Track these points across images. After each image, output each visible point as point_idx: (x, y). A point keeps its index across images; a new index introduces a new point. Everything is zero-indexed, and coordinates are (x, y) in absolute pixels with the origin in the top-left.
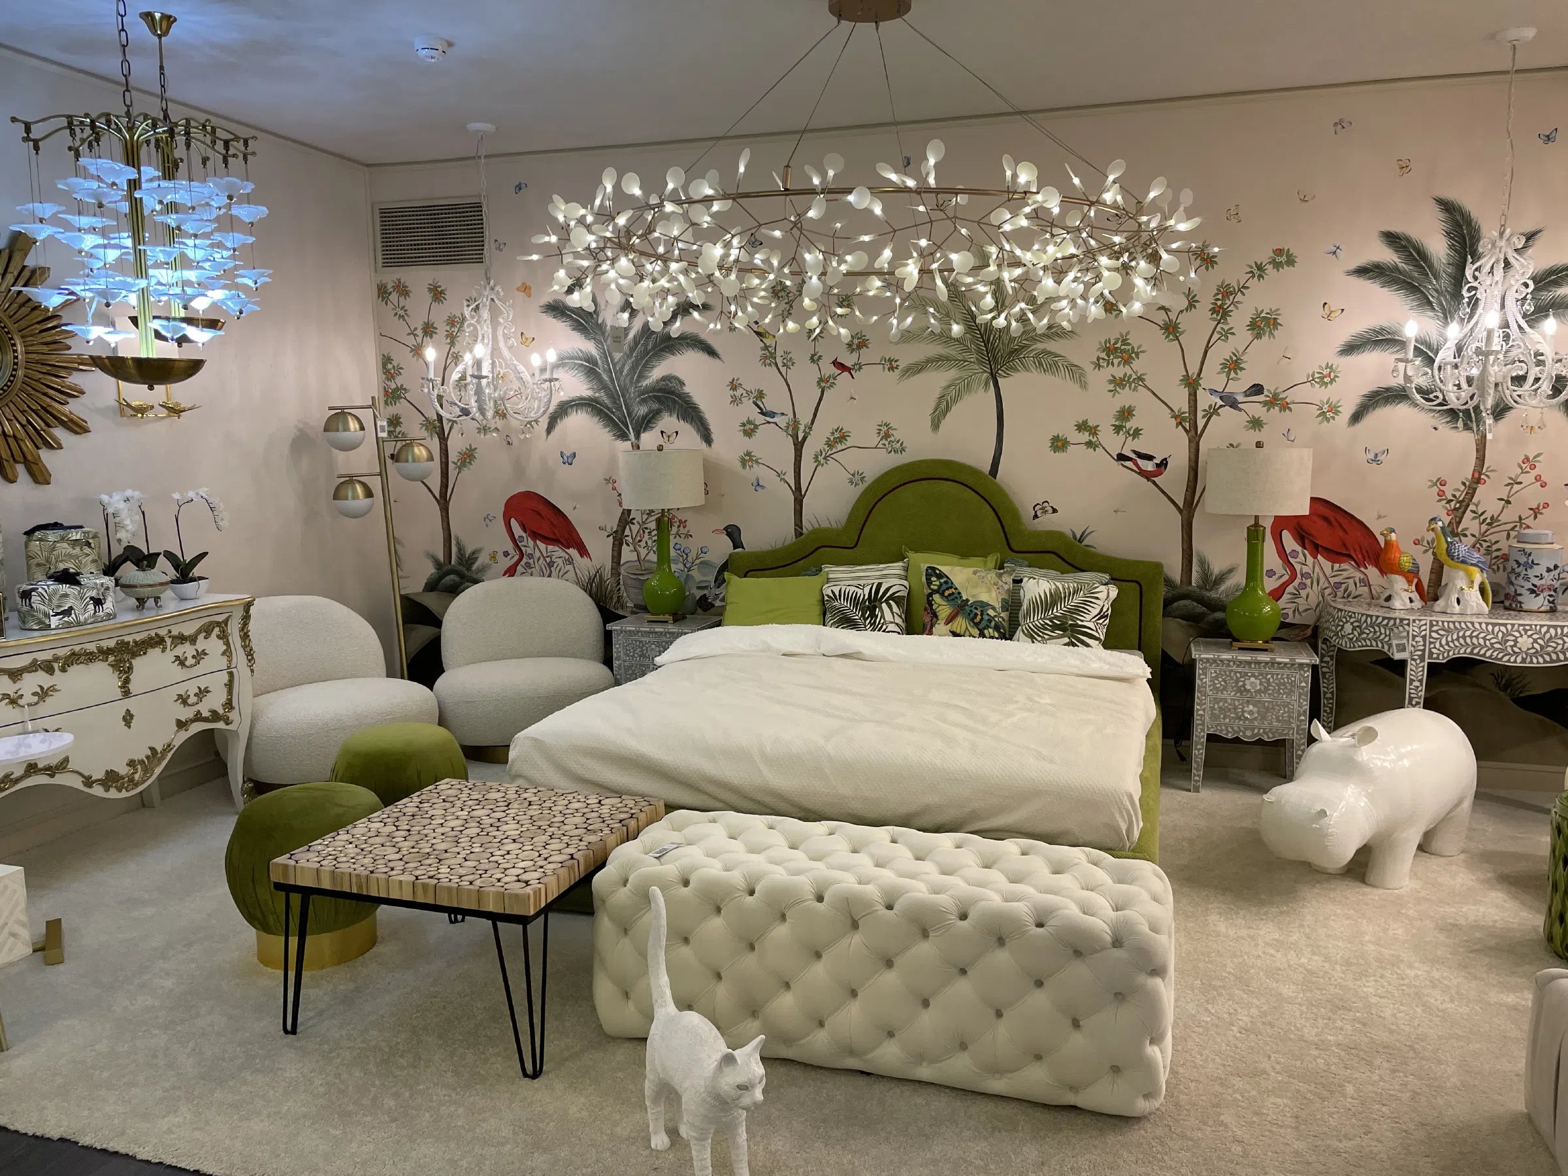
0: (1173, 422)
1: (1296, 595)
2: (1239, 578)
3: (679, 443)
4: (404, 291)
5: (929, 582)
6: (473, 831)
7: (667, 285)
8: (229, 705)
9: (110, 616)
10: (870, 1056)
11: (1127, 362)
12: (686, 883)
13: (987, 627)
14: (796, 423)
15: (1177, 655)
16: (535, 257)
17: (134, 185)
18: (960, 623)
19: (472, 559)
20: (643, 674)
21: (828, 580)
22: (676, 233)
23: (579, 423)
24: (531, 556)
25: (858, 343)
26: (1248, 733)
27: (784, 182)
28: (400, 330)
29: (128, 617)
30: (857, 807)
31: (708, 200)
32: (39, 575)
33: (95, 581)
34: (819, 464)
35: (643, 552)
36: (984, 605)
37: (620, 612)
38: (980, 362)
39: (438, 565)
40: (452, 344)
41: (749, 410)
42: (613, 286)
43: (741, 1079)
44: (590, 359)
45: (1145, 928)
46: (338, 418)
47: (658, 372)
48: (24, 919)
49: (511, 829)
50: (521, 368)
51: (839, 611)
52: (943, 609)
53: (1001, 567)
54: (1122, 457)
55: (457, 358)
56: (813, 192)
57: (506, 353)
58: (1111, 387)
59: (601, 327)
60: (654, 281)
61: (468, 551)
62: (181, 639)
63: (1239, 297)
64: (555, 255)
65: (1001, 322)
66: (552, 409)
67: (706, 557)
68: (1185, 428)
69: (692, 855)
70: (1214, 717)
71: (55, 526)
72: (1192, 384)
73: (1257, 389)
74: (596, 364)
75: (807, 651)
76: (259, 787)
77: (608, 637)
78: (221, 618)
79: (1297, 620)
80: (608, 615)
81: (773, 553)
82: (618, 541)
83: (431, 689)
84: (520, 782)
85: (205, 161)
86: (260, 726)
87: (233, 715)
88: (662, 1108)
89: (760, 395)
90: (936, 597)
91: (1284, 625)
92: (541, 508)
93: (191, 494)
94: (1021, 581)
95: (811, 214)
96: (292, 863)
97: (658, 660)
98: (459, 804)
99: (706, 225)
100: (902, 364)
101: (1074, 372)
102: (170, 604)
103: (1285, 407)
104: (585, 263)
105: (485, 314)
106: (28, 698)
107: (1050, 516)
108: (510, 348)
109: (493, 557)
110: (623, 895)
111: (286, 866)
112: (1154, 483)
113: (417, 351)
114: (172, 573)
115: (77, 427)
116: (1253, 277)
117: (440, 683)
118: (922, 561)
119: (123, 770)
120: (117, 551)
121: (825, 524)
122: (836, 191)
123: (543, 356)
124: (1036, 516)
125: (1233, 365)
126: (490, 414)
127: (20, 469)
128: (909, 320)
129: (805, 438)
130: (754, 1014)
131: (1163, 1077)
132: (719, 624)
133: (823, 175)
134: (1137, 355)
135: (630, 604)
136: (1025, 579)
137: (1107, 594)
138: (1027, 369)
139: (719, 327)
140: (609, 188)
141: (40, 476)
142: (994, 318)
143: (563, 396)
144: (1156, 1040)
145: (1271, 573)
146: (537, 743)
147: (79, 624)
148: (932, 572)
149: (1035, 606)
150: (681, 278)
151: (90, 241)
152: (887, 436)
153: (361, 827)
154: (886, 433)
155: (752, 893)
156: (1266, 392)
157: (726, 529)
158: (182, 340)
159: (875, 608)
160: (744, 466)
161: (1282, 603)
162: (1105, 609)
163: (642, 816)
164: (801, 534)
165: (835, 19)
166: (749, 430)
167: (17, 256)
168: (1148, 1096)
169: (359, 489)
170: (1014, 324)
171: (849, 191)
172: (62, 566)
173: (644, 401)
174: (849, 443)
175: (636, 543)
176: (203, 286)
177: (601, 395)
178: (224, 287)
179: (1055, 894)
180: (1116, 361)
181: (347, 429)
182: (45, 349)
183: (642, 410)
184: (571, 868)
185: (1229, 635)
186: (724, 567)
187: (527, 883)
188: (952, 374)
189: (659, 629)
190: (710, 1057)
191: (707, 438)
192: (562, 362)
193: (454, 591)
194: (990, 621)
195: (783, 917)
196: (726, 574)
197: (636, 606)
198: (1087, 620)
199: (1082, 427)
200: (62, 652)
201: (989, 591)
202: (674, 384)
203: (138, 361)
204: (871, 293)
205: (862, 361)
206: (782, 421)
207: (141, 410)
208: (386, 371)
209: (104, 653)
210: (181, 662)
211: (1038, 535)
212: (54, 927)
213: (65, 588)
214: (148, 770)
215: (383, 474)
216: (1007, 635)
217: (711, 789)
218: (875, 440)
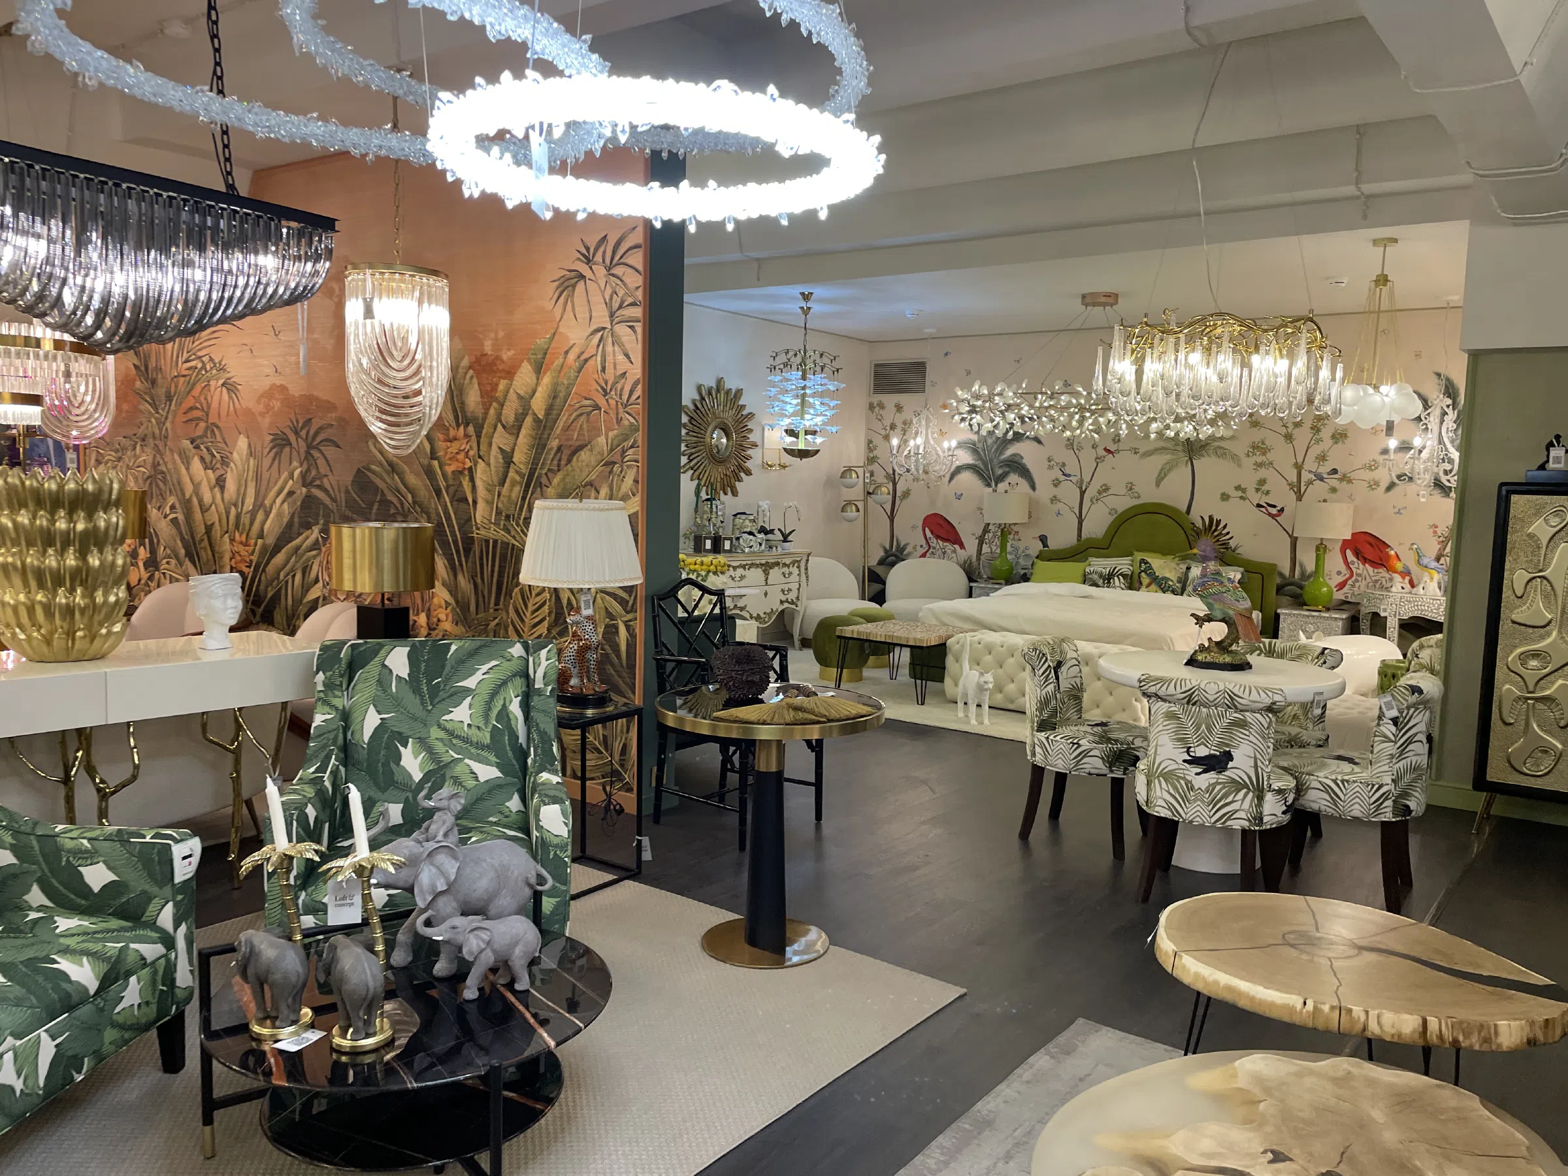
0: (1288, 487)
1: (1353, 586)
3: (1018, 489)
4: (881, 406)
5: (1141, 567)
8: (798, 598)
9: (763, 551)
11: (1264, 454)
12: (980, 643)
13: (1168, 589)
14: (1082, 481)
18: (1153, 587)
19: (904, 548)
21: (1089, 565)
23: (967, 477)
28: (878, 426)
29: (769, 553)
32: (738, 532)
33: (760, 536)
34: (1093, 503)
35: (994, 548)
36: (1167, 579)
37: (978, 578)
38: (1183, 451)
39: (886, 551)
40: (905, 435)
41: (1057, 473)
43: (986, 680)
44: (974, 444)
46: (849, 470)
47: (1008, 453)
50: (938, 449)
51: (1092, 579)
52: (1145, 580)
53: (1180, 561)
54: (1259, 506)
55: (907, 443)
57: (932, 441)
58: (1255, 467)
61: (902, 544)
62: (785, 565)
66: (953, 469)
67: (1028, 552)
68: (1294, 491)
71: (744, 513)
72: (1299, 467)
73: (1335, 471)
74: (976, 446)
77: (970, 590)
78: (799, 559)
80: (971, 579)
81: (1064, 549)
82: (981, 541)
83: (880, 604)
87: (799, 604)
89: (1064, 465)
90: (1144, 574)
92: (942, 522)
93: (790, 504)
94: (1190, 568)
96: (843, 629)
100: (1141, 451)
101: (1235, 458)
102: (781, 551)
103: (1350, 481)
105: (923, 421)
106: (738, 579)
108: (934, 438)
109: (915, 548)
111: (841, 630)
113: (887, 438)
114: (781, 538)
115: (749, 473)
117: (885, 605)
118: (1139, 556)
121: (1093, 536)
123: (951, 442)
125: (1322, 458)
126: (920, 472)
127: (729, 489)
129: (1086, 489)
134: (1270, 450)
135: (984, 574)
136: (1193, 567)
138: (1209, 455)
141: (736, 493)
143: (958, 463)
147: (754, 552)
148: (1143, 561)
152: (1131, 489)
155: (1002, 647)
156: (1339, 473)
157: (1039, 536)
159: (1111, 578)
160: (1052, 503)
164: (1080, 541)
166: (1057, 482)
167: (737, 400)
169: (853, 508)
172: (748, 529)
173: (1001, 467)
174: (1110, 492)
175: (990, 543)
177: (979, 463)
180: (1258, 454)
181: (851, 477)
182: (742, 439)
183: (1000, 472)
184: (938, 640)
185: (1303, 602)
186: (1037, 557)
187: (925, 642)
188: (1169, 457)
189: (997, 586)
191: (1033, 488)
192: (960, 445)
193: (893, 565)
194: (1170, 586)
196: (1037, 560)
197: (987, 575)
199: (1238, 488)
201: (1170, 572)
202: (1018, 458)
203: (799, 451)
205: (1120, 449)
206: (1074, 479)
207: (771, 466)
208: (869, 448)
210: (784, 574)
213: (751, 537)
214: (770, 618)
215: (865, 501)
218: (1124, 491)
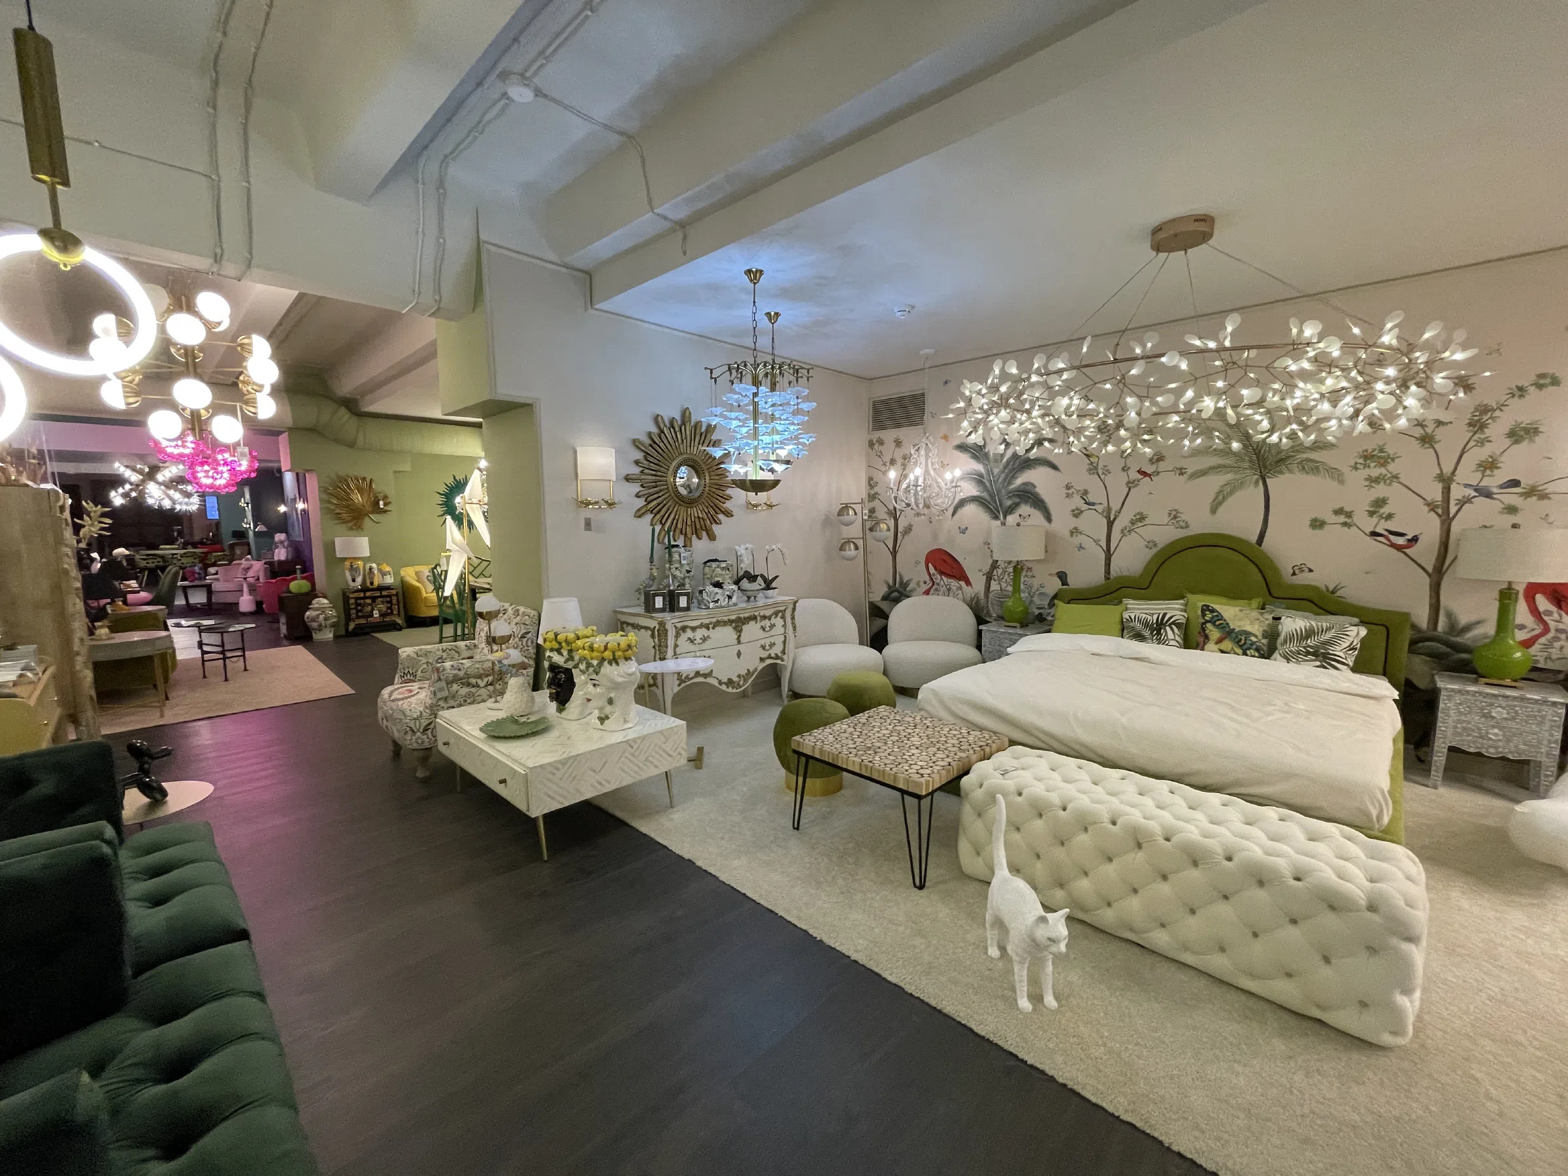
0: (1426, 508)
1: (1549, 646)
2: (1490, 628)
3: (1029, 522)
4: (881, 442)
5: (1204, 615)
6: (895, 738)
7: (1030, 427)
8: (783, 652)
9: (735, 605)
10: (1146, 935)
11: (1383, 465)
12: (1020, 794)
13: (1249, 649)
14: (1109, 509)
15: (1421, 683)
16: (951, 416)
17: (755, 395)
18: (1227, 644)
19: (907, 584)
20: (1000, 657)
21: (1127, 609)
22: (1037, 395)
23: (971, 509)
24: (938, 584)
25: (1158, 458)
26: (1492, 750)
27: (1114, 354)
28: (878, 463)
29: (744, 605)
30: (1142, 762)
31: (1060, 372)
32: (708, 582)
33: (730, 587)
34: (1124, 535)
35: (1004, 585)
36: (1248, 634)
37: (988, 619)
38: (1251, 468)
39: (889, 587)
40: (904, 469)
41: (1078, 502)
42: (996, 429)
43: (1051, 935)
44: (981, 475)
45: (1402, 903)
46: (845, 509)
47: (1019, 481)
48: (685, 747)
49: (916, 740)
50: (940, 480)
51: (1133, 628)
52: (1214, 633)
53: (1263, 608)
54: (1374, 534)
55: (906, 477)
56: (1136, 359)
57: (932, 472)
58: (1367, 483)
59: (986, 455)
60: (1021, 424)
61: (905, 580)
62: (764, 617)
63: (1497, 413)
64: (963, 413)
65: (1274, 438)
66: (956, 503)
67: (1042, 590)
68: (1437, 513)
69: (1025, 777)
70: (1456, 734)
71: (716, 560)
72: (1446, 482)
73: (1514, 483)
74: (983, 477)
75: (1109, 653)
76: (795, 695)
77: (980, 633)
78: (782, 609)
79: (1550, 665)
80: (980, 621)
81: (1088, 589)
82: (989, 577)
83: (881, 652)
84: (923, 713)
85: (790, 383)
86: (797, 665)
87: (785, 657)
88: (996, 932)
89: (1086, 492)
90: (1209, 625)
91: (1535, 669)
92: (947, 558)
93: (774, 547)
94: (1279, 619)
95: (1133, 372)
96: (801, 740)
97: (1009, 650)
98: (889, 721)
99: (1057, 388)
100: (1190, 471)
101: (1335, 474)
102: (761, 601)
103: (1544, 496)
104: (980, 416)
105: (922, 452)
106: (698, 641)
107: (1307, 575)
108: (935, 469)
109: (918, 584)
110: (978, 794)
111: (799, 742)
112: (1405, 554)
113: (886, 473)
114: (763, 585)
115: (728, 514)
116: (1513, 396)
117: (886, 650)
118: (1199, 601)
119: (735, 679)
120: (741, 573)
121: (1125, 573)
122: (1151, 357)
123: (952, 473)
124: (1294, 574)
125: (1490, 465)
126: (921, 506)
127: (704, 533)
128: (1199, 441)
129: (1115, 519)
130: (1061, 886)
131: (1411, 1019)
132: (1049, 631)
133: (1144, 346)
134: (1393, 460)
135: (994, 615)
136: (1283, 618)
137: (1357, 633)
138: (1290, 471)
139: (1061, 451)
140: (997, 372)
141: (712, 537)
142: (1269, 436)
143: (962, 495)
144: (1407, 991)
145: (1522, 627)
146: (935, 693)
147: (722, 607)
148: (1206, 609)
149: (1291, 638)
150: (1040, 421)
151: (735, 423)
152: (1176, 517)
153: (837, 726)
154: (1174, 516)
155: (1064, 809)
156: (1522, 485)
157: (1057, 574)
158: (772, 471)
159: (1161, 629)
160: (1072, 536)
161: (1534, 650)
162: (1354, 644)
163: (994, 746)
164: (1109, 579)
165: (1155, 253)
166: (1077, 513)
167: (708, 436)
168: (1394, 1033)
169: (852, 546)
170: (1284, 440)
171: (1163, 355)
172: (717, 579)
173: (1010, 498)
174: (1147, 521)
175: (1000, 580)
176: (783, 443)
177: (985, 495)
178: (795, 444)
179: (1313, 857)
180: (1372, 465)
181: (848, 514)
182: (717, 477)
183: (1008, 503)
184: (948, 771)
185: (1474, 672)
186: (1055, 597)
187: (922, 775)
188: (1229, 476)
189: (1011, 631)
190: (1030, 912)
191: (1049, 518)
192: (963, 477)
193: (897, 601)
194: (1252, 645)
195: (1086, 830)
196: (1056, 601)
197: (998, 616)
198: (1338, 651)
199: (1339, 512)
200: (714, 620)
201: (1252, 623)
202: (1029, 488)
203: (752, 481)
204: (1170, 425)
205: (1160, 470)
206: (1100, 508)
207: (756, 506)
208: (870, 485)
209: (731, 622)
210: (763, 628)
211: (1294, 587)
212: (700, 750)
213: (717, 590)
214: (745, 681)
215: (864, 538)
216: (1266, 653)
217: (1041, 736)
218: (1166, 519)
